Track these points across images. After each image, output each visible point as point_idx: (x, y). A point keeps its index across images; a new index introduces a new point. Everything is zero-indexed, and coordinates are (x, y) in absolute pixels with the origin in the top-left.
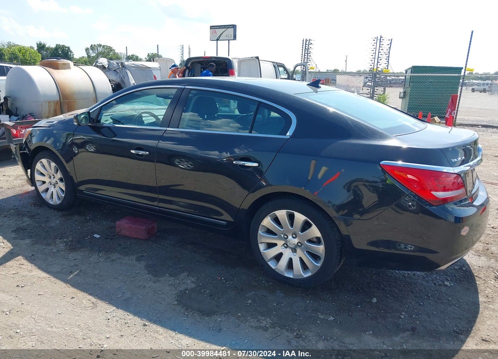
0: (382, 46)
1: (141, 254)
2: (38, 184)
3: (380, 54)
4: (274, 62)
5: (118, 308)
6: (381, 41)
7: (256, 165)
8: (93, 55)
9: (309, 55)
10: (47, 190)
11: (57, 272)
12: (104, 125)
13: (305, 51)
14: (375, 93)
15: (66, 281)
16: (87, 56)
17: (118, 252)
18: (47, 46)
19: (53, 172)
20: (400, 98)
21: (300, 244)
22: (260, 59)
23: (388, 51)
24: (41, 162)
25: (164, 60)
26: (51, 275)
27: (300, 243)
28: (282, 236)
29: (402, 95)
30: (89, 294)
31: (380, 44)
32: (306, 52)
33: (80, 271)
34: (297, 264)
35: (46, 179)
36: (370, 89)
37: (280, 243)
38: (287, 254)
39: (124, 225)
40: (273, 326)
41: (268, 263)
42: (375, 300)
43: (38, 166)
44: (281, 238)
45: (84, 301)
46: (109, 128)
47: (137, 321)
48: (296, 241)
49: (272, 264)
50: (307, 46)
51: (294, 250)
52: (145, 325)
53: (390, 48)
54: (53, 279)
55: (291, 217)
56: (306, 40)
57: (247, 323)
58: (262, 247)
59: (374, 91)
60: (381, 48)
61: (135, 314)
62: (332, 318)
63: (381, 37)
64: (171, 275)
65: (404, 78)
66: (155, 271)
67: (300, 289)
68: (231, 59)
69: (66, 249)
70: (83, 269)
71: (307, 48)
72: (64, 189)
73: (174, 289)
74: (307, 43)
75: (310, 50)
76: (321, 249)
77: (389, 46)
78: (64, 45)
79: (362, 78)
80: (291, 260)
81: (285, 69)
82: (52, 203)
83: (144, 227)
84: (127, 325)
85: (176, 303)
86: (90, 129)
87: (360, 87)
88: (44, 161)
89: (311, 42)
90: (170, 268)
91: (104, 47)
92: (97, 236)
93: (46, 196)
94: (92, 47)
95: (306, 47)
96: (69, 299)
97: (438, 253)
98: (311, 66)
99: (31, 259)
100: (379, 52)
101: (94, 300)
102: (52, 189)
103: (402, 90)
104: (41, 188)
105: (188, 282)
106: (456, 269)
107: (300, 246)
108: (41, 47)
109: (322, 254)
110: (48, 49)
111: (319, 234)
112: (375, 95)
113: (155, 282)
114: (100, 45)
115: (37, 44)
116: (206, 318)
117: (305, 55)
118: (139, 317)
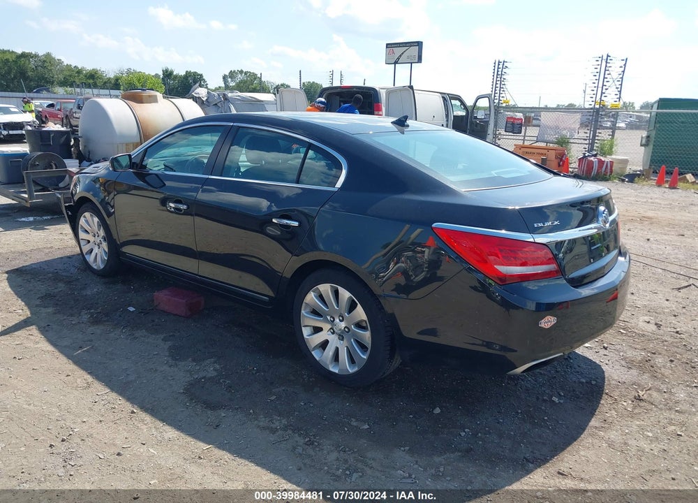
0: (610, 69)
1: (172, 334)
2: (82, 243)
3: (606, 80)
4: (445, 94)
5: (112, 390)
6: (608, 61)
7: (296, 224)
8: (231, 85)
9: (503, 83)
10: (91, 251)
11: (65, 346)
12: (150, 172)
13: (497, 77)
14: (597, 138)
15: (69, 357)
16: (223, 85)
17: (146, 330)
18: (175, 73)
19: (96, 228)
20: (641, 145)
21: (347, 330)
22: (414, 88)
23: (621, 76)
24: (85, 217)
25: (291, 91)
26: (57, 349)
27: (348, 328)
28: (329, 318)
29: (644, 142)
30: (89, 373)
31: (606, 66)
32: (499, 79)
33: (92, 348)
34: (343, 356)
35: (89, 237)
36: (589, 131)
37: (326, 327)
38: (334, 341)
39: (163, 297)
40: (285, 428)
41: (313, 353)
42: (437, 411)
43: (82, 221)
44: (327, 321)
45: (79, 380)
46: (156, 175)
47: (128, 407)
48: (343, 325)
49: (316, 354)
50: (500, 70)
51: (341, 338)
52: (133, 412)
53: (624, 72)
54: (57, 353)
55: (336, 293)
56: (499, 62)
57: (256, 422)
58: (306, 332)
59: (594, 136)
60: (607, 72)
61: (129, 399)
62: (366, 427)
63: (608, 56)
64: (194, 360)
65: (649, 116)
66: (177, 354)
67: (346, 388)
68: (377, 89)
69: (89, 322)
70: (97, 345)
71: (500, 73)
72: (107, 250)
73: (189, 375)
74: (501, 66)
75: (504, 77)
76: (367, 336)
77: (622, 69)
78: (195, 72)
79: (578, 116)
80: (337, 350)
81: (462, 103)
82: (95, 267)
83: (184, 301)
84: (113, 410)
85: (182, 391)
86: (134, 176)
87: (574, 129)
88: (87, 214)
89: (505, 64)
90: (199, 352)
91: (246, 73)
92: (132, 309)
93: (90, 259)
94: (232, 74)
95: (498, 71)
96: (63, 377)
97: (516, 351)
98: (505, 99)
99: (44, 330)
100: (604, 78)
101: (90, 378)
102: (96, 250)
103: (645, 134)
104: (86, 249)
105: (210, 369)
106: (582, 383)
107: (347, 332)
108: (168, 74)
109: (368, 344)
110: (176, 77)
111: (364, 316)
112: (596, 141)
113: (170, 367)
114: (241, 72)
115: (163, 71)
116: (209, 412)
117: (496, 84)
118: (132, 403)
